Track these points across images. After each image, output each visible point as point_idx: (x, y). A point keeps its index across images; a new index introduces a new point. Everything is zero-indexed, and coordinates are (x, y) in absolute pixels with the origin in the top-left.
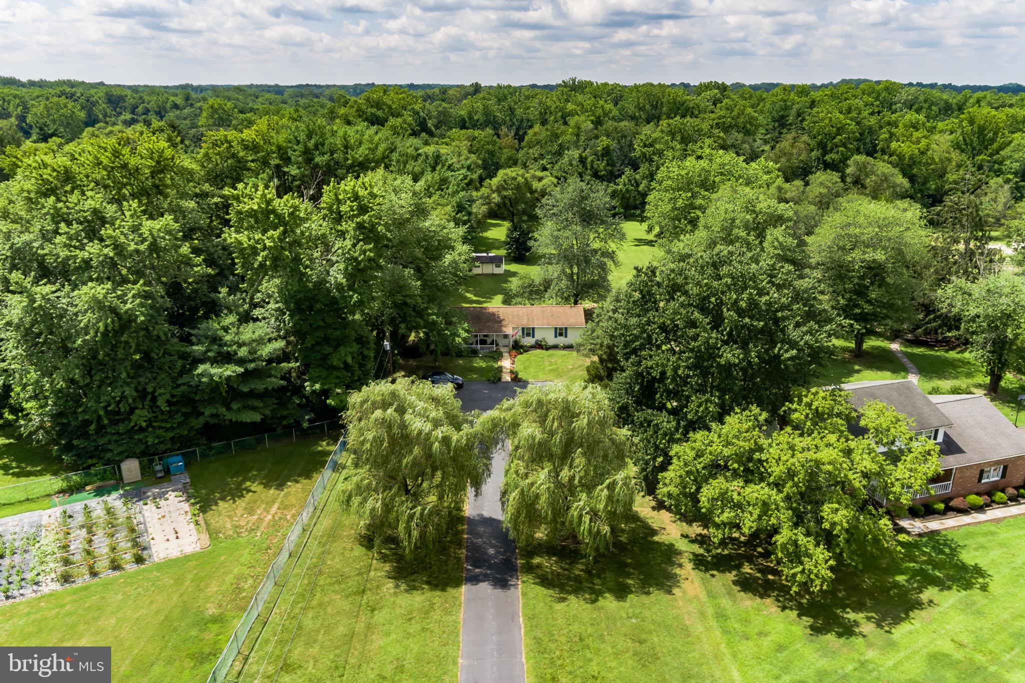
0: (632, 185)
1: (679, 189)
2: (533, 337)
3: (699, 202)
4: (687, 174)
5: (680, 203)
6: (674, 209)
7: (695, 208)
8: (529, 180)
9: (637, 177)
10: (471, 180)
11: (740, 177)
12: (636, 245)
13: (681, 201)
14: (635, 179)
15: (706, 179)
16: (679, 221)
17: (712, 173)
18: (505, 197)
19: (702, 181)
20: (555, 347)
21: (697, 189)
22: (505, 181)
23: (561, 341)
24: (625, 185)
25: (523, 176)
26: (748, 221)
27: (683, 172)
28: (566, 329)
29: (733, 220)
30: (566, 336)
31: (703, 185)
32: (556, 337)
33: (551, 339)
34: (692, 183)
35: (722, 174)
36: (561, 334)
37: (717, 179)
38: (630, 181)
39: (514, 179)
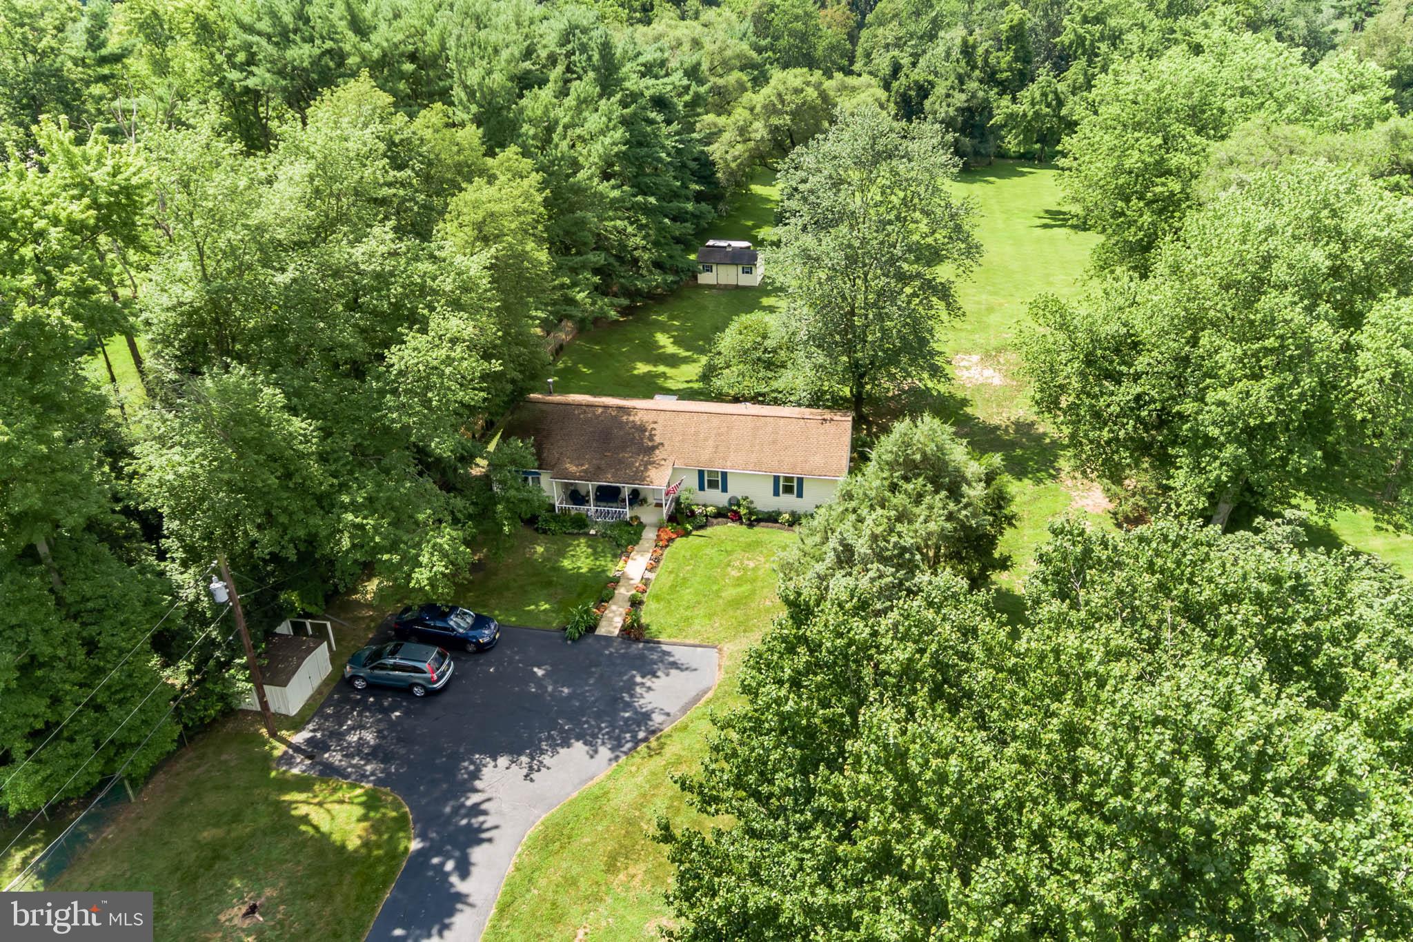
0: (1048, 105)
1: (1138, 126)
2: (725, 490)
3: (1175, 159)
4: (1159, 90)
5: (1133, 161)
6: (1118, 170)
7: (1168, 172)
8: (832, 93)
9: (1061, 87)
10: (697, 96)
11: (1289, 98)
12: (1045, 226)
13: (1136, 154)
14: (1056, 93)
15: (1204, 103)
16: (1127, 200)
17: (1221, 89)
18: (777, 128)
19: (1193, 108)
20: (772, 518)
21: (1176, 128)
22: (780, 95)
23: (787, 503)
24: (1033, 104)
25: (818, 86)
26: (1315, 269)
27: (1149, 88)
28: (800, 481)
29: (1267, 261)
30: (800, 495)
31: (1194, 116)
32: (776, 493)
33: (765, 499)
34: (1168, 111)
35: (1244, 92)
36: (788, 490)
37: (1230, 105)
38: (1044, 95)
39: (797, 91)
